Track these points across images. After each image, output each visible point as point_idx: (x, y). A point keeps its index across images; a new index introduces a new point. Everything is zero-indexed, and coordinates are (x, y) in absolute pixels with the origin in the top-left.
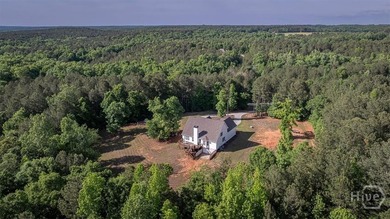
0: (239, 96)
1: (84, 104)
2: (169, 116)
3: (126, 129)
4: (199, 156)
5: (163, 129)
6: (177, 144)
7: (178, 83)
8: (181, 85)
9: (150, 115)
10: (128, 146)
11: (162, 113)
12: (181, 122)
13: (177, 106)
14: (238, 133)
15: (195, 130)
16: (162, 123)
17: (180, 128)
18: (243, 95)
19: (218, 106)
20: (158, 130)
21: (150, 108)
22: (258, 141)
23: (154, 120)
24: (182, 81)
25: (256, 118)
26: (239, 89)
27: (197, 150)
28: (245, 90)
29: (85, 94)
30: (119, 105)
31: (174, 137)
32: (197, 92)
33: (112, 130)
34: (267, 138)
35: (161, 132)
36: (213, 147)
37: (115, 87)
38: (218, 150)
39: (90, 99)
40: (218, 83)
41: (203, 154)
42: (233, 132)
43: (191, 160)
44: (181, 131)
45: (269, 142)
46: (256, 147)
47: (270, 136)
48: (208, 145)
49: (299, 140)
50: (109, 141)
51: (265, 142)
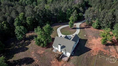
0: (78, 15)
1: (5, 25)
4: (61, 58)
5: (43, 42)
8: (52, 12)
14: (80, 40)
18: (80, 14)
22: (90, 47)
25: (86, 27)
26: (78, 11)
28: (81, 12)
34: (94, 45)
36: (68, 54)
38: (71, 56)
39: (8, 22)
43: (57, 62)
45: (95, 48)
46: (89, 51)
47: (95, 43)
48: (66, 53)
49: (110, 46)
50: (19, 44)
51: (93, 48)
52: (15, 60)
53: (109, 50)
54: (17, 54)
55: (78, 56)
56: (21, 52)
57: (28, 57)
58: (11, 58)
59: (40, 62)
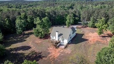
0: (75, 18)
1: (7, 21)
2: (44, 27)
3: (26, 32)
4: (59, 46)
5: (41, 33)
6: (48, 40)
7: (49, 13)
8: (51, 14)
9: (35, 26)
10: (25, 40)
11: (41, 25)
12: (50, 29)
13: (48, 21)
14: (76, 34)
15: (57, 33)
16: (41, 30)
17: (50, 32)
18: (76, 18)
19: (67, 22)
20: (39, 33)
21: (35, 23)
22: (87, 38)
23: (37, 28)
24: (51, 12)
25: (82, 27)
26: (75, 16)
27: (57, 43)
28: (77, 16)
29: (8, 17)
30: (21, 22)
31: (47, 36)
32: (58, 17)
33: (19, 33)
34: (91, 37)
35: (40, 34)
36: (66, 42)
37: (22, 14)
38: (68, 43)
39: (11, 19)
40: (66, 13)
41: (61, 45)
42: (75, 34)
43: (55, 48)
44: (50, 33)
45: (92, 39)
46: (87, 41)
47: (92, 36)
48: (63, 40)
49: (106, 38)
50: (18, 38)
51: (90, 39)
52: (12, 48)
53: (107, 40)
54: (15, 44)
55: (76, 44)
56: (19, 42)
57: (25, 46)
58: (8, 47)
59: (36, 48)
